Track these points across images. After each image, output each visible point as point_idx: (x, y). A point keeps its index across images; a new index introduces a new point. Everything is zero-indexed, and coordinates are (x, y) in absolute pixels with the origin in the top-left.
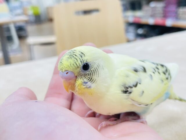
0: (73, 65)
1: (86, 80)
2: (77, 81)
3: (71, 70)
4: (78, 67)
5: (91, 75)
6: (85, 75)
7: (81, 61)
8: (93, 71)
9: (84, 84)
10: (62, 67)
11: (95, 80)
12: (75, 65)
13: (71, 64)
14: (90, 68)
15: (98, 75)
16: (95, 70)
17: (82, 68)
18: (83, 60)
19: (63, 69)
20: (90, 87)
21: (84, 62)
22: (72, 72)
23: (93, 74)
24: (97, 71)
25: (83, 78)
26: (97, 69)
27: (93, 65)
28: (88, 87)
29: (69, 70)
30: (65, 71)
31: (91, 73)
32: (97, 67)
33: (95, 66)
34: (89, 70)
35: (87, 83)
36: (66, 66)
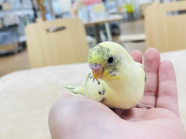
0: (101, 58)
1: (111, 70)
2: (104, 72)
3: (99, 63)
4: (105, 60)
5: (115, 66)
6: (110, 66)
7: (107, 56)
8: (116, 63)
9: (110, 73)
10: (92, 61)
11: (118, 69)
12: (102, 58)
13: (98, 59)
14: (114, 61)
15: (120, 65)
16: (118, 62)
17: (107, 61)
18: (108, 55)
19: (92, 62)
20: (115, 75)
21: (109, 56)
22: (100, 65)
23: (117, 65)
24: (119, 62)
25: (109, 68)
26: (119, 60)
27: (116, 58)
28: (113, 75)
29: (98, 63)
30: (95, 64)
31: (115, 64)
32: (119, 59)
33: (118, 58)
34: (113, 62)
35: (112, 72)
36: (95, 60)
